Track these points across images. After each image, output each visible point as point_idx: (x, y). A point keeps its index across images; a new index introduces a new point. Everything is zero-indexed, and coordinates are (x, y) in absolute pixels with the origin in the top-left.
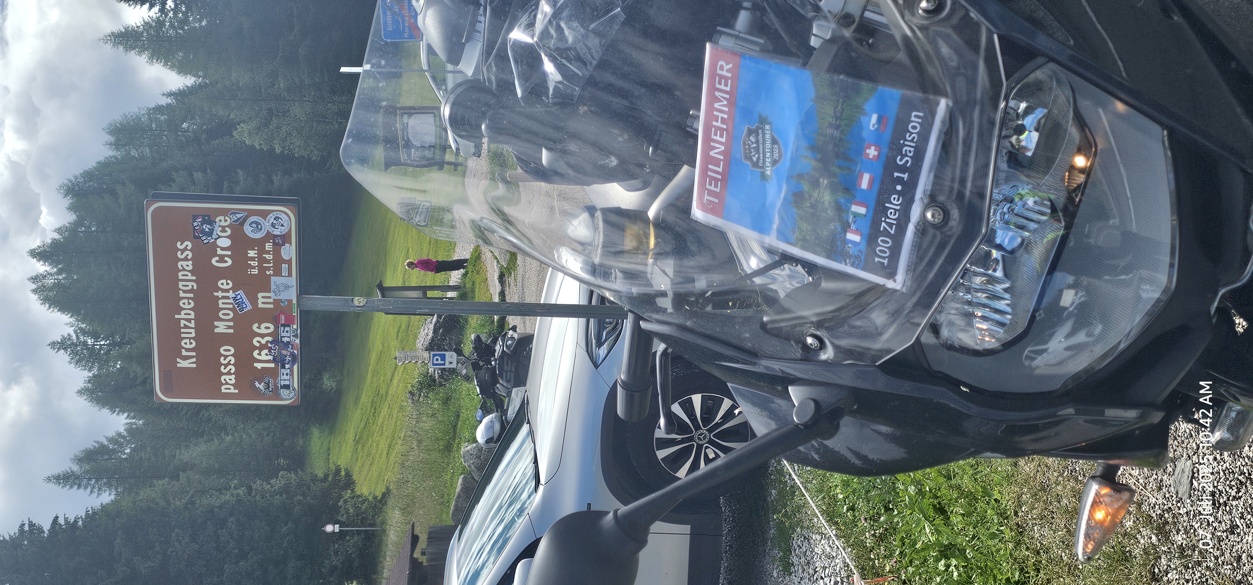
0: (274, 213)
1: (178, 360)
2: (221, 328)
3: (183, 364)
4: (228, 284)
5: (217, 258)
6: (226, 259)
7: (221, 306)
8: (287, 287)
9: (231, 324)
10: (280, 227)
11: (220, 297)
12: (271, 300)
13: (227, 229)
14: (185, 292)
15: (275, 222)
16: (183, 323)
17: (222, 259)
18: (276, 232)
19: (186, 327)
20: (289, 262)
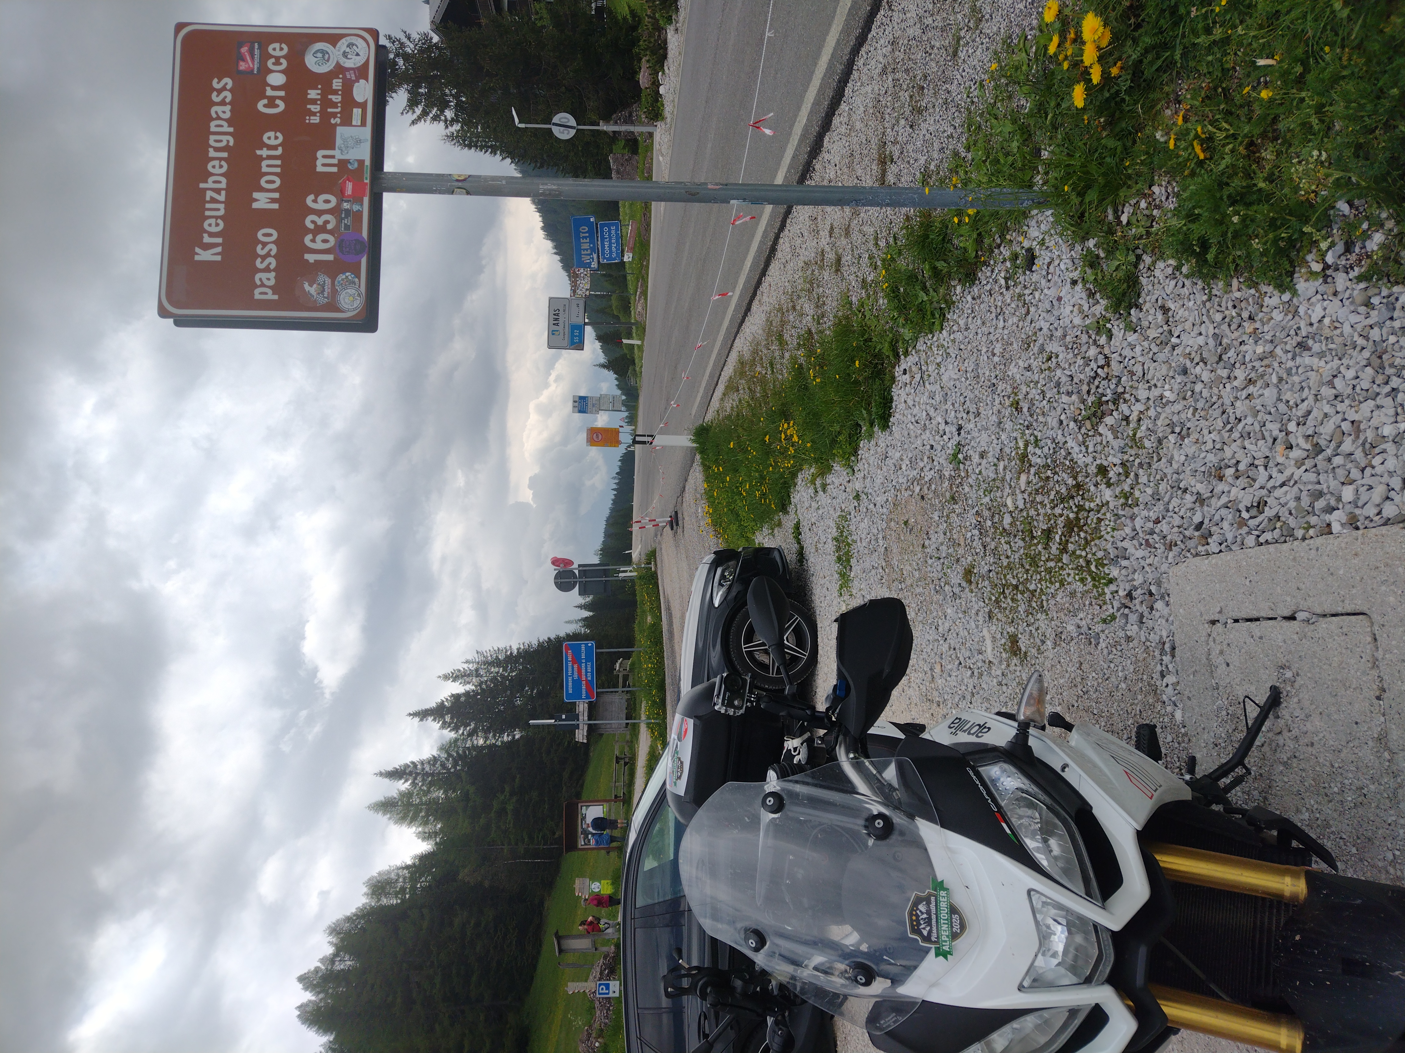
0: (348, 38)
1: (197, 250)
2: (262, 201)
3: (203, 256)
4: (276, 138)
5: (265, 101)
6: (278, 102)
7: (265, 169)
8: (359, 142)
9: (276, 195)
10: (354, 57)
11: (264, 156)
12: (335, 161)
13: (282, 61)
14: (217, 149)
15: (348, 50)
16: (209, 194)
17: (272, 103)
18: (348, 64)
19: (213, 200)
20: (363, 106)
